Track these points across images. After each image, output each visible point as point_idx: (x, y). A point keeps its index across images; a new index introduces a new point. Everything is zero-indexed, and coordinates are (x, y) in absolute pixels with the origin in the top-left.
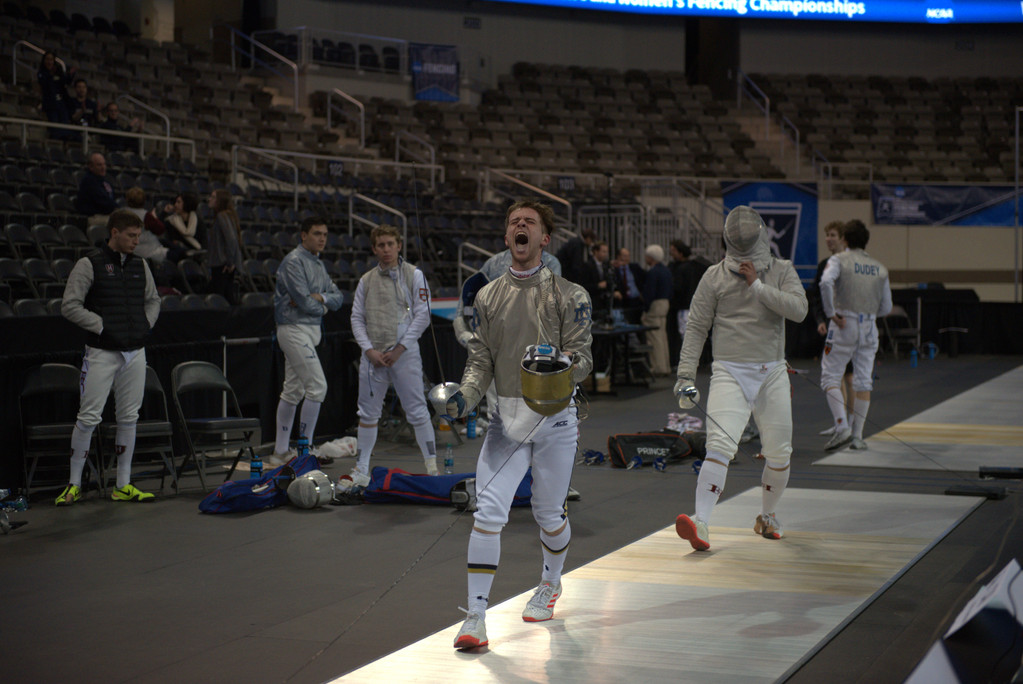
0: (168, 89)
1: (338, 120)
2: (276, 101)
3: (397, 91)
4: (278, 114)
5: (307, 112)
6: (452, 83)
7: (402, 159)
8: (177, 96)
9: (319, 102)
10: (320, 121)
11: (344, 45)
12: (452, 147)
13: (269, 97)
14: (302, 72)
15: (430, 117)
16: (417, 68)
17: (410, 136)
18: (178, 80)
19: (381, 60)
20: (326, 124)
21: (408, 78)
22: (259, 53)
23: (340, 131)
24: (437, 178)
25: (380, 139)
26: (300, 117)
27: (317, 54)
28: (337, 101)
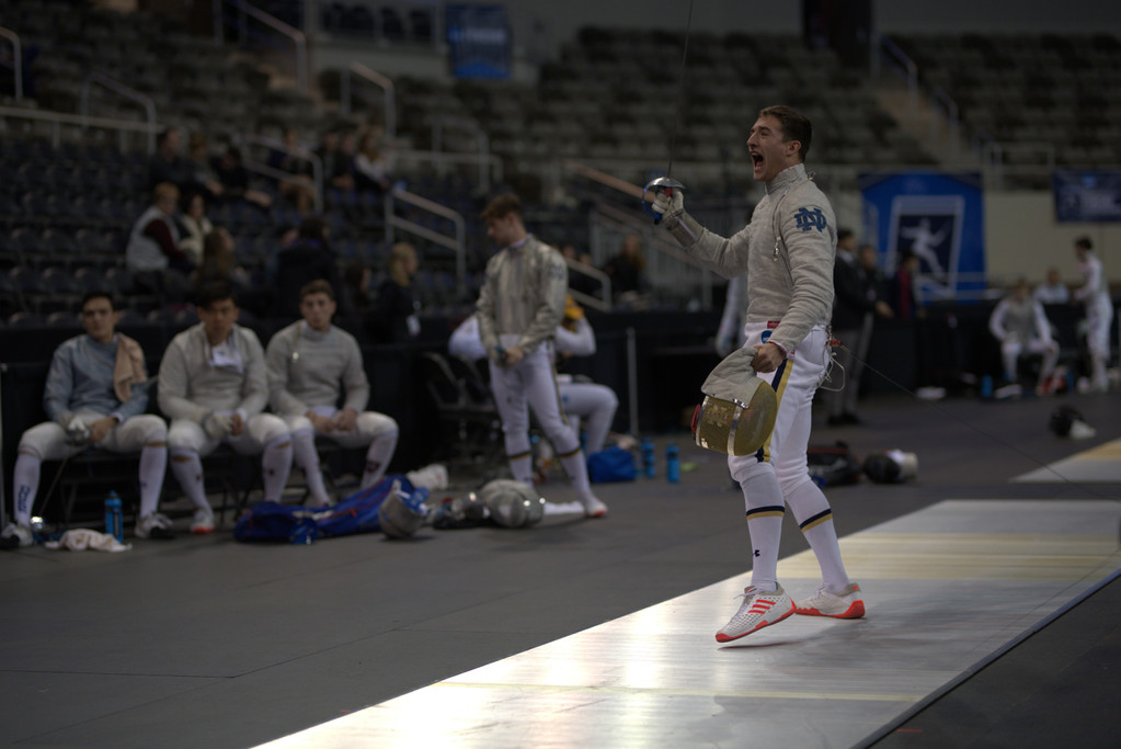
0: (140, 70)
1: (357, 104)
2: (277, 83)
3: (429, 66)
4: (280, 99)
5: (316, 95)
6: (502, 53)
7: (445, 149)
8: (153, 78)
9: (331, 84)
10: (333, 107)
11: (359, 10)
12: (503, 136)
13: (265, 78)
14: (309, 44)
15: (474, 98)
16: (455, 36)
17: (451, 122)
18: (150, 59)
19: (408, 25)
20: (343, 110)
21: (443, 49)
22: (252, 22)
23: (360, 118)
24: (491, 176)
25: (414, 129)
26: (307, 102)
27: (327, 22)
28: (357, 81)
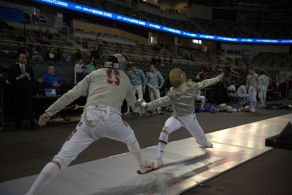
0: (205, 57)
1: (230, 61)
2: (221, 59)
3: (240, 57)
4: (221, 61)
5: (226, 60)
6: (249, 55)
7: (240, 66)
8: (206, 58)
9: (227, 59)
10: (227, 61)
11: (232, 51)
12: (248, 65)
13: (220, 58)
14: (225, 55)
15: (245, 61)
16: (243, 53)
17: (241, 63)
18: (206, 56)
19: (238, 52)
20: (228, 62)
21: (242, 55)
22: (219, 52)
23: (230, 63)
24: (245, 69)
25: (237, 64)
26: (225, 61)
27: (227, 52)
28: (230, 58)
